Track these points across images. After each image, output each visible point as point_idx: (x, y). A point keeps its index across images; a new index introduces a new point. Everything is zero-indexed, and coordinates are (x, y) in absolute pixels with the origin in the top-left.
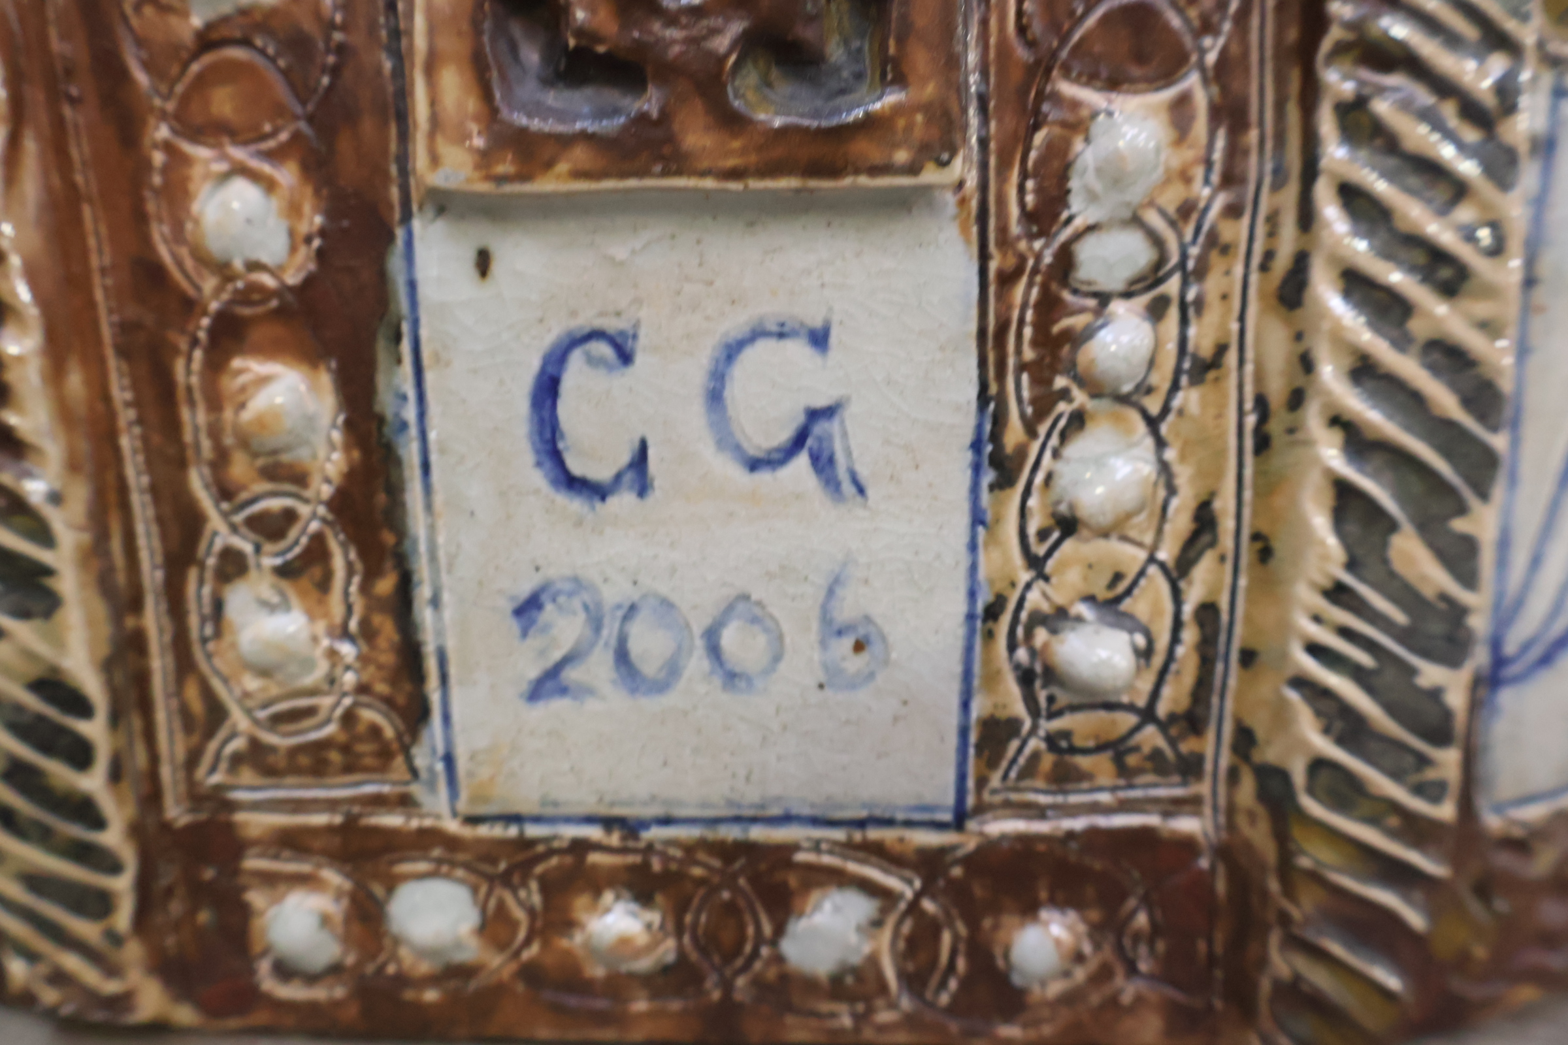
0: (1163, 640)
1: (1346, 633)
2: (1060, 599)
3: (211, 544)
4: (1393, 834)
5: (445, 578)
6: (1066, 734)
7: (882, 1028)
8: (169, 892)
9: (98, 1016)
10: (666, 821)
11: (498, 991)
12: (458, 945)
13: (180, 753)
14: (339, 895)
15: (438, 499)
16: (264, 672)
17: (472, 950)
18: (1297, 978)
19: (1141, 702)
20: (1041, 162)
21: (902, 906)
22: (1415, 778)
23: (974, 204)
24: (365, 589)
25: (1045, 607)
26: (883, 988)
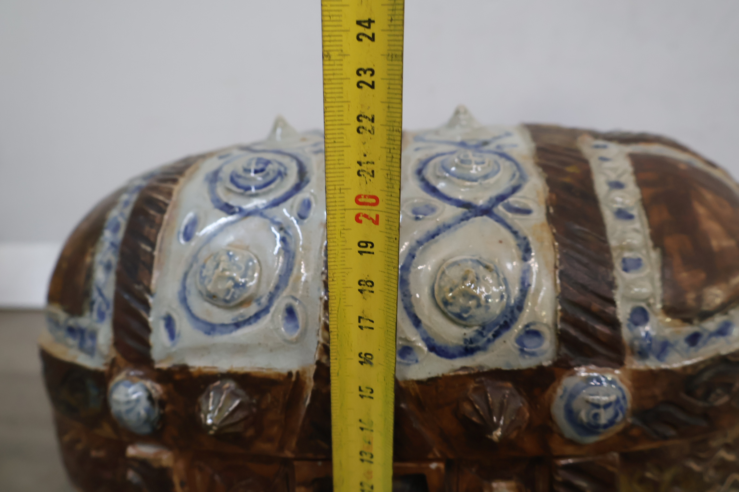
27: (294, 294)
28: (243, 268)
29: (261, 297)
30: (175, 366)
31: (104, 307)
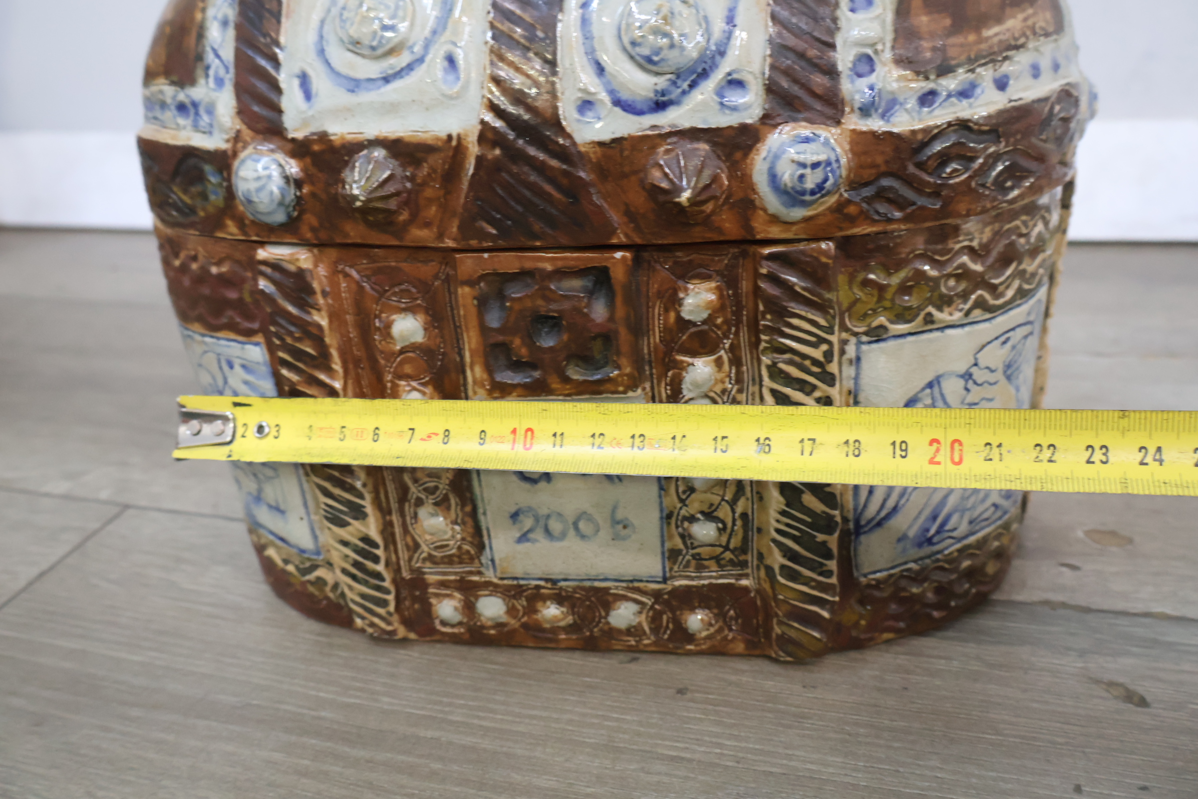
0: (729, 525)
1: (788, 525)
2: (692, 512)
3: (412, 496)
4: (813, 588)
5: (488, 507)
6: (699, 554)
7: (646, 645)
8: (405, 598)
9: (386, 637)
10: (565, 580)
11: (514, 631)
12: (500, 617)
13: (406, 557)
14: (460, 600)
15: (483, 483)
16: (432, 534)
17: (505, 619)
18: (784, 633)
19: (724, 544)
20: (672, 380)
21: (648, 607)
22: (819, 570)
23: (650, 394)
24: (462, 509)
25: (687, 515)
26: (644, 633)
27: (454, 39)
28: (392, 6)
29: (414, 44)
30: (313, 134)
31: (222, 72)
